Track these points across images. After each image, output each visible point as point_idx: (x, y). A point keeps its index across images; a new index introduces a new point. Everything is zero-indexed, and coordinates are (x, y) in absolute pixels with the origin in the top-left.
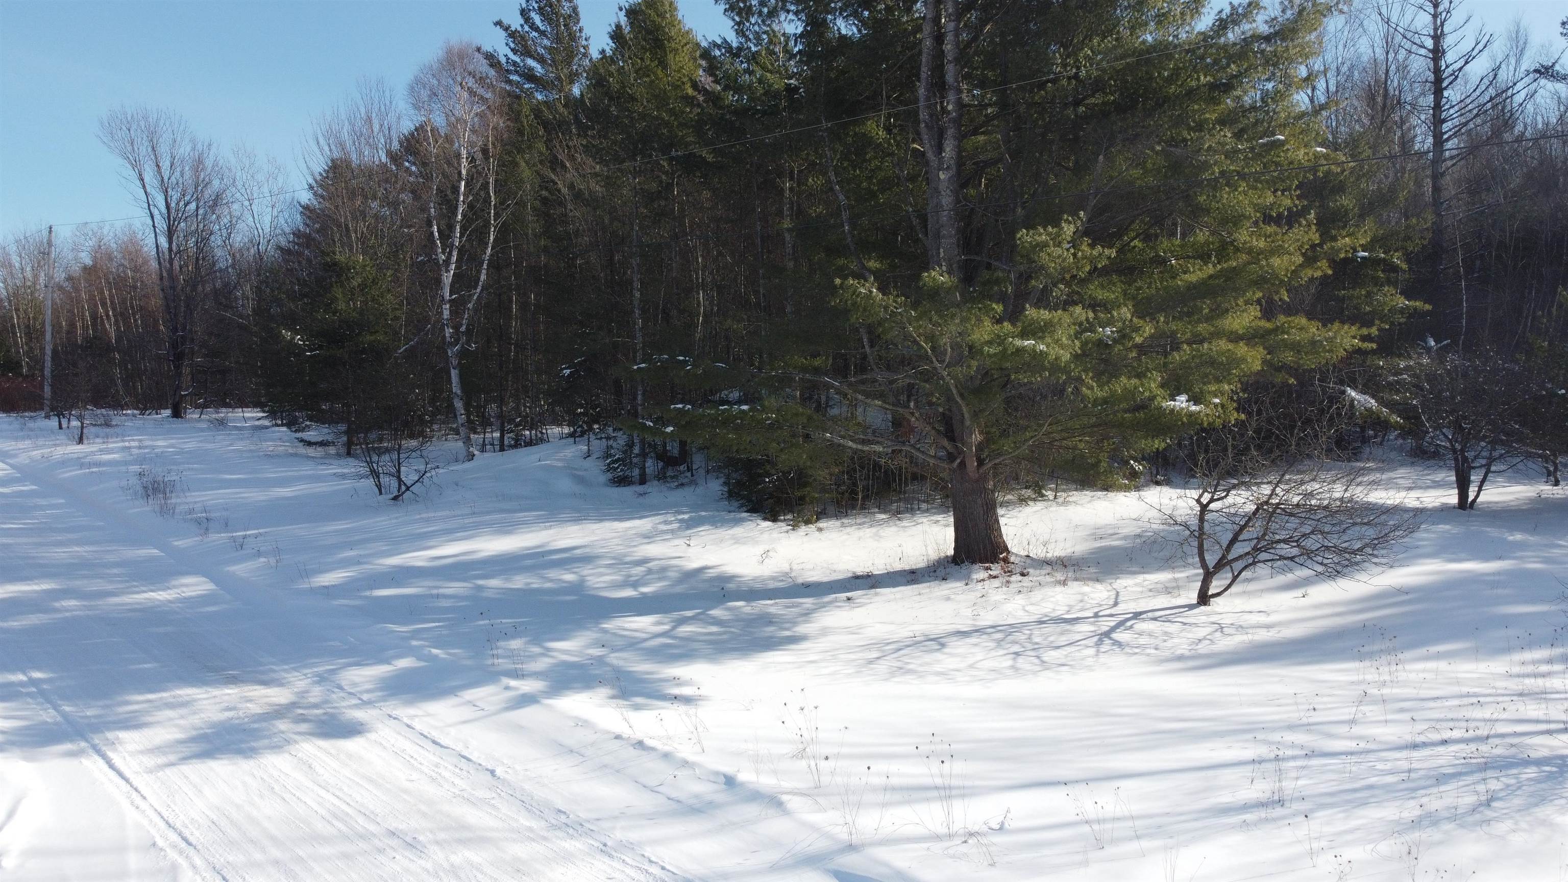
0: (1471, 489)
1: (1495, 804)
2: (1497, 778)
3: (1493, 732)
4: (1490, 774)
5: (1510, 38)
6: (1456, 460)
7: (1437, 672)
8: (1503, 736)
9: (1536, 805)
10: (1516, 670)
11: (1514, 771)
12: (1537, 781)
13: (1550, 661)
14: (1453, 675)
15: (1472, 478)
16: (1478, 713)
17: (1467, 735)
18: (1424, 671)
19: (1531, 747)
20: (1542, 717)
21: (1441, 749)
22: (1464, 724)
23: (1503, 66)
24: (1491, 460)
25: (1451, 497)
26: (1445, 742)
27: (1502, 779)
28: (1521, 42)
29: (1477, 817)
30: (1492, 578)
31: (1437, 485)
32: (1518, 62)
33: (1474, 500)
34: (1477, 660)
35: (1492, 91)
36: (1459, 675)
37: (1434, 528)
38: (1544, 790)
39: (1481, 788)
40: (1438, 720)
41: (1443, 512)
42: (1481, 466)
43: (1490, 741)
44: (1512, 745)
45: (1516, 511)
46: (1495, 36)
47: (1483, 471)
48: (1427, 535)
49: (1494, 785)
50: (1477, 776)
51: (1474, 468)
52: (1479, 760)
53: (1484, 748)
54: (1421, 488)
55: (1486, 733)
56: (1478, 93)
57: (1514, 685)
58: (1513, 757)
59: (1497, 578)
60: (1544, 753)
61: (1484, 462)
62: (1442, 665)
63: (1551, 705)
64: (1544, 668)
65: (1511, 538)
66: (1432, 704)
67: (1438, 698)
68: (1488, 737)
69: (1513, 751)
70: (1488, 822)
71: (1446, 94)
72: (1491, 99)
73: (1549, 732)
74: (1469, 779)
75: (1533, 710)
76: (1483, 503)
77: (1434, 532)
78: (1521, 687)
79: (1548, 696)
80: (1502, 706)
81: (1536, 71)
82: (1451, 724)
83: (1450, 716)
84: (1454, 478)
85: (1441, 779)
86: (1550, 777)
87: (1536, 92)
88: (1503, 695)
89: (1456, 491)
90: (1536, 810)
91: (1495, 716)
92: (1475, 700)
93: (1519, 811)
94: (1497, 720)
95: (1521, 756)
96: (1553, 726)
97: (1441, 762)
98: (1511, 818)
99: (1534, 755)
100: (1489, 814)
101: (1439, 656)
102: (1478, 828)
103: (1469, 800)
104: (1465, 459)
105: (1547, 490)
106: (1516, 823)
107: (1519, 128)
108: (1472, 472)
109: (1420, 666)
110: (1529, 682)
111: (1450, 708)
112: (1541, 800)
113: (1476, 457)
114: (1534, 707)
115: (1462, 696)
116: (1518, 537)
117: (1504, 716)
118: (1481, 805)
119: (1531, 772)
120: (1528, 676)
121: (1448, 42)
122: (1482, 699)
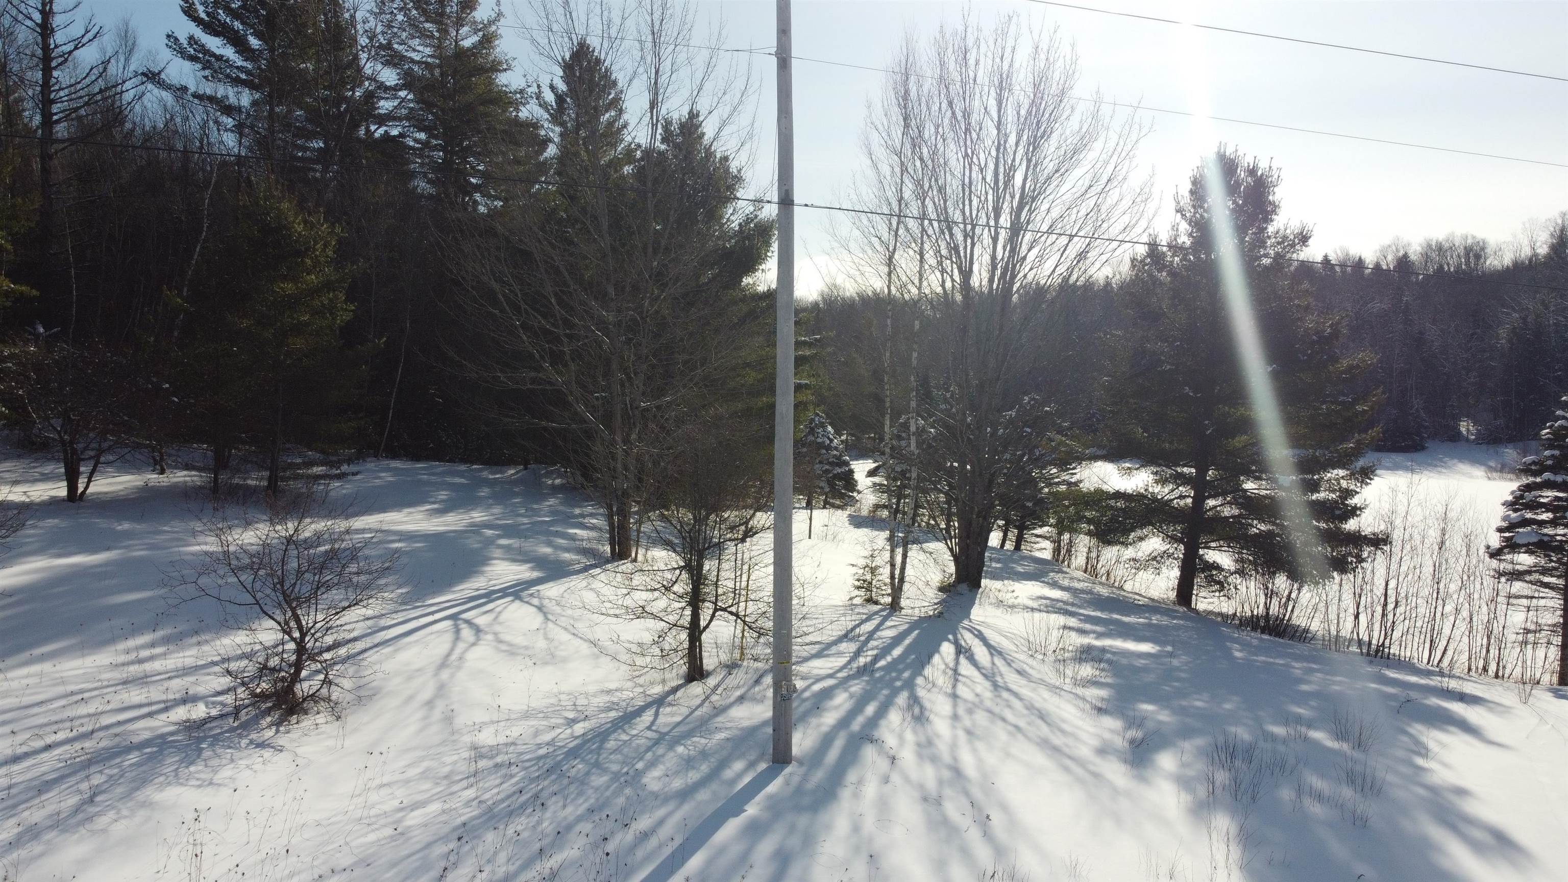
0: (80, 481)
1: (98, 799)
2: (101, 772)
3: (98, 725)
4: (93, 769)
5: (119, 36)
6: (65, 452)
7: (41, 675)
8: (107, 727)
9: (138, 789)
10: (122, 658)
11: (118, 760)
12: (138, 765)
13: (153, 645)
14: (57, 675)
15: (82, 469)
16: (83, 710)
17: (71, 735)
18: (27, 676)
19: (133, 732)
20: (145, 701)
21: (45, 756)
22: (68, 724)
23: (113, 61)
24: (100, 452)
25: (61, 490)
26: (48, 747)
27: (106, 771)
28: (130, 43)
29: (80, 816)
30: (99, 570)
31: (45, 478)
32: (127, 60)
33: (84, 492)
34: (83, 656)
35: (101, 83)
36: (65, 674)
37: (41, 524)
38: (144, 772)
39: (84, 786)
40: (41, 726)
41: (51, 506)
42: (90, 458)
43: (95, 735)
44: (116, 735)
45: (124, 500)
46: (105, 30)
47: (92, 463)
48: (32, 531)
49: (97, 780)
50: (82, 774)
51: (83, 460)
52: (83, 758)
53: (88, 744)
54: (27, 481)
55: (90, 728)
56: (88, 81)
57: (117, 675)
58: (117, 746)
59: (104, 569)
60: (146, 735)
61: (92, 453)
62: (47, 667)
63: (152, 688)
64: (145, 653)
65: (119, 528)
66: (36, 710)
67: (42, 702)
68: (92, 732)
69: (117, 739)
70: (90, 819)
71: (55, 74)
72: (101, 91)
73: (150, 715)
74: (72, 780)
75: (136, 696)
76: (92, 494)
77: (41, 528)
78: (125, 675)
79: (149, 679)
80: (107, 698)
81: (143, 74)
82: (55, 727)
83: (54, 718)
84: (63, 470)
85: (43, 787)
86: (151, 757)
87: (143, 94)
88: (108, 686)
89: (65, 483)
90: (139, 793)
91: (99, 710)
92: (79, 697)
93: (122, 798)
94: (102, 713)
95: (124, 744)
96: (154, 708)
97: (44, 769)
98: (113, 808)
99: (136, 739)
100: (92, 810)
101: (43, 658)
102: (81, 828)
103: (73, 800)
104: (74, 452)
105: (153, 478)
106: (118, 813)
107: (128, 126)
108: (82, 463)
109: (24, 671)
110: (134, 669)
111: (54, 710)
112: (142, 782)
113: (86, 449)
114: (138, 692)
115: (66, 696)
116: (126, 526)
117: (109, 707)
118: (84, 803)
119: (133, 758)
120: (132, 663)
121: (57, 21)
122: (86, 695)
